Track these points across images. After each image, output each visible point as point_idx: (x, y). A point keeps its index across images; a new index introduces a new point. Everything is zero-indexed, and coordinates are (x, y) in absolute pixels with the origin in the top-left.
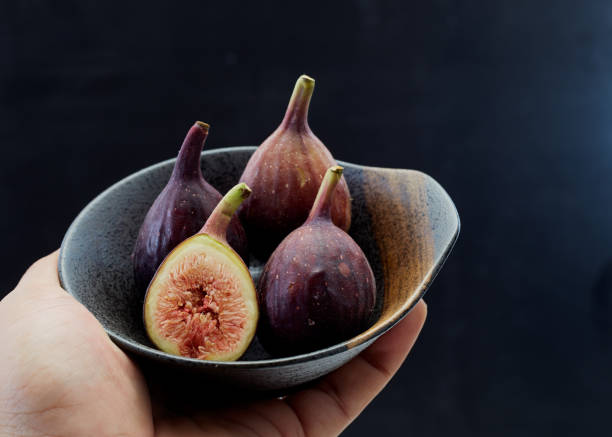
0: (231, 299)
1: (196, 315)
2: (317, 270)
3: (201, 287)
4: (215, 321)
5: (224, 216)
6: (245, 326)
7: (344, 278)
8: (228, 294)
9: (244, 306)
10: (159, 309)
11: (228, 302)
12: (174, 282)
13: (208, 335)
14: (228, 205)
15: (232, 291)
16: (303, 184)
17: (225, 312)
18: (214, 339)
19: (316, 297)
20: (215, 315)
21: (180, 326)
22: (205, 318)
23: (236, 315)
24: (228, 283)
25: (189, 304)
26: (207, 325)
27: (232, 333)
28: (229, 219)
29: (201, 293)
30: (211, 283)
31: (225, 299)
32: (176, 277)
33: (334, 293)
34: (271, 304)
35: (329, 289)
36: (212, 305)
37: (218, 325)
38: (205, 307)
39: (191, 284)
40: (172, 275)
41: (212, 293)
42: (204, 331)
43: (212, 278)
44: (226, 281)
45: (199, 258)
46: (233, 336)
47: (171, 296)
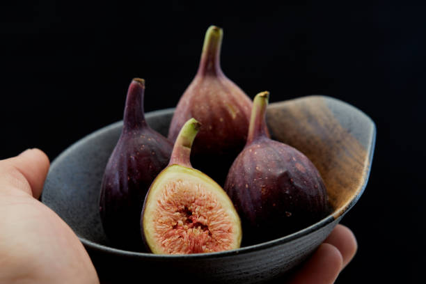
0: (214, 211)
1: (190, 230)
2: (281, 172)
3: (186, 207)
4: (207, 231)
5: (184, 148)
6: (233, 230)
7: (303, 174)
8: (211, 208)
9: (226, 216)
10: (157, 231)
11: (213, 214)
12: (163, 207)
13: (204, 244)
14: (185, 138)
15: (213, 205)
16: (234, 116)
17: (212, 223)
18: (211, 245)
19: (287, 192)
20: (205, 227)
21: (179, 242)
22: (198, 232)
23: (222, 223)
24: (208, 199)
25: (180, 222)
26: (201, 236)
27: (225, 238)
28: (189, 150)
29: (187, 212)
30: (194, 202)
31: (209, 212)
32: (163, 202)
33: (300, 186)
34: (249, 207)
35: (295, 184)
36: (200, 219)
37: (210, 234)
38: (194, 222)
39: (177, 206)
40: (159, 202)
41: (197, 210)
42: (201, 241)
43: (193, 198)
44: (205, 197)
45: (177, 184)
46: (225, 240)
47: (165, 219)
